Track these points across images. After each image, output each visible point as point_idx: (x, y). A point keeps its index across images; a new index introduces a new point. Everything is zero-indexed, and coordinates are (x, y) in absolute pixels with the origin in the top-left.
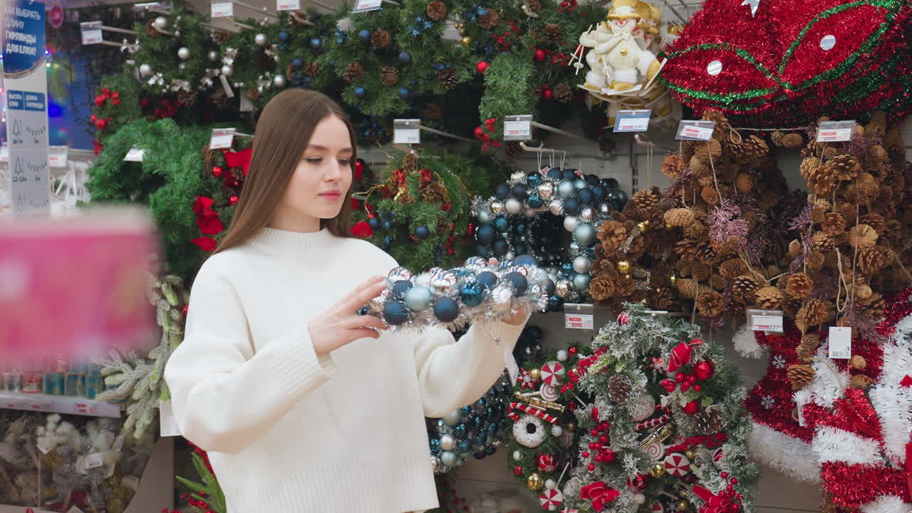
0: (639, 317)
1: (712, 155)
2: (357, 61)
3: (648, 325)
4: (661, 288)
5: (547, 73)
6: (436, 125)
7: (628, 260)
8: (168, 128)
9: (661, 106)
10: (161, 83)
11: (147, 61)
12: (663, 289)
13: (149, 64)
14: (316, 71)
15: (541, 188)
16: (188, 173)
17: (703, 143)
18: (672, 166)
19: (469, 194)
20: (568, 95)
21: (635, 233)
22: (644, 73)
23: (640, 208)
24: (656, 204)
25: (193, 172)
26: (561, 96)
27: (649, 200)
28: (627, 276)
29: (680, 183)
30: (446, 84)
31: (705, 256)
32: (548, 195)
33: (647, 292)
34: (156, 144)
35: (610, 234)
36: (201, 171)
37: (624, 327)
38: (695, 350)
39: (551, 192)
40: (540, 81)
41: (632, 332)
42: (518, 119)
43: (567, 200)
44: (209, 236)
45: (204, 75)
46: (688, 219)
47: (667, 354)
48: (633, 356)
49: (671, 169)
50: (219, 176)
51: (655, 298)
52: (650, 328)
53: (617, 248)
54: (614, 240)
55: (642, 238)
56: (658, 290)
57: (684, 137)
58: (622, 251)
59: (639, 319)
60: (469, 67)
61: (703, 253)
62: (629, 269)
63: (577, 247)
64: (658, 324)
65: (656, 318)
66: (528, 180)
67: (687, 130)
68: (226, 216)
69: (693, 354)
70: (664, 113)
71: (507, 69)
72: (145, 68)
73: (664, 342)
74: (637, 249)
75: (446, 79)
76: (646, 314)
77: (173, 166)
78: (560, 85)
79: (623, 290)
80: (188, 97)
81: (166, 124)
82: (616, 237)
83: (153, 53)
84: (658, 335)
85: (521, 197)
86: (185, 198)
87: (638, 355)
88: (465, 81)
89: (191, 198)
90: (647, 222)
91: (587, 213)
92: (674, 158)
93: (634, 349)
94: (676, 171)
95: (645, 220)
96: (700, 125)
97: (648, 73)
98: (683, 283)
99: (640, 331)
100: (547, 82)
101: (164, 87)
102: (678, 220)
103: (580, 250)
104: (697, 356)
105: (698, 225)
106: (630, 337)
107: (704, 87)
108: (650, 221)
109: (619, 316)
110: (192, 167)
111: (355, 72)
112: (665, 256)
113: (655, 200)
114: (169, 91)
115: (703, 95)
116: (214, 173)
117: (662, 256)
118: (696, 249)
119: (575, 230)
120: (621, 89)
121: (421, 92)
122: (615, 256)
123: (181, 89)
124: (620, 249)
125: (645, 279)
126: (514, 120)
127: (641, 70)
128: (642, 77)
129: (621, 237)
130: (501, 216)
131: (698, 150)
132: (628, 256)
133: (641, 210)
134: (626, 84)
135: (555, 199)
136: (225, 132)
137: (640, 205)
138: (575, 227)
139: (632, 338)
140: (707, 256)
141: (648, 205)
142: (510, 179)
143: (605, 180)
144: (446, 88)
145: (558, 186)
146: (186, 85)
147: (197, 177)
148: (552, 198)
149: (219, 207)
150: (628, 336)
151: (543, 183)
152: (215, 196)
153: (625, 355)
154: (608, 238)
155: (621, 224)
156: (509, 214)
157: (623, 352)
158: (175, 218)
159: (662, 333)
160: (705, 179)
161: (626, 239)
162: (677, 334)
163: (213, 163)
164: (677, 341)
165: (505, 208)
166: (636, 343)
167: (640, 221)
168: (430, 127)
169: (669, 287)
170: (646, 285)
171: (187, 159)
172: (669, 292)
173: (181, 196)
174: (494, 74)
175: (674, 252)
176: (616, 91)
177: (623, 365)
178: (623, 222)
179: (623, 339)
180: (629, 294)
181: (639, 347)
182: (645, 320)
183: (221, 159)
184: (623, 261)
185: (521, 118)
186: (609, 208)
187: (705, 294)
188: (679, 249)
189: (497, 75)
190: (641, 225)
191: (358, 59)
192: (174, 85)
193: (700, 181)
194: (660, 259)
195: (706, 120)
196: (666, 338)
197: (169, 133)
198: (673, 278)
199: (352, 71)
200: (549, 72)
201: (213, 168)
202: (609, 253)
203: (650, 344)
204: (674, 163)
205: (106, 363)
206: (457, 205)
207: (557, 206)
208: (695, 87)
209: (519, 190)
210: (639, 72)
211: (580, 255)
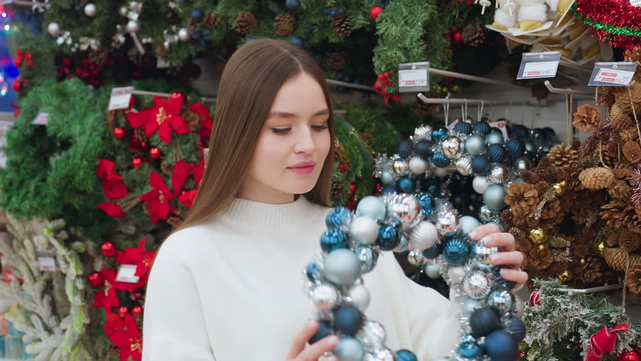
0: (553, 296)
1: (635, 103)
2: (248, 10)
3: (563, 306)
4: (586, 259)
5: (454, 13)
6: (339, 76)
7: (542, 228)
8: (74, 88)
9: (585, 45)
10: (69, 42)
11: (56, 20)
12: (589, 260)
13: (58, 22)
14: (214, 23)
15: (446, 144)
16: (91, 135)
17: (623, 89)
18: (584, 117)
19: (373, 153)
20: (479, 37)
21: (548, 196)
22: (554, 8)
23: (556, 167)
24: (576, 161)
25: (94, 134)
26: (470, 39)
27: (566, 157)
28: (541, 247)
29: (596, 138)
30: (340, 32)
31: (633, 223)
32: (454, 151)
33: (568, 264)
34: (60, 106)
35: (519, 198)
36: (105, 133)
37: (536, 308)
38: (619, 337)
39: (457, 148)
40: (447, 23)
41: (546, 314)
42: (414, 67)
43: (475, 158)
44: (113, 201)
45: (115, 32)
46: (606, 181)
47: (587, 341)
48: (547, 342)
49: (583, 122)
50: (122, 138)
51: (578, 270)
52: (566, 310)
53: (528, 215)
54: (523, 204)
55: (558, 202)
56: (583, 261)
57: (599, 83)
58: (533, 218)
59: (553, 299)
60: (365, 10)
61: (630, 220)
62: (544, 238)
63: (488, 211)
64: (575, 305)
65: (574, 297)
66: (432, 136)
67: (603, 74)
68: (130, 179)
69: (618, 342)
70: (590, 54)
71: (402, 13)
72: (53, 27)
73: (585, 327)
74: (552, 215)
75: (339, 26)
76: (562, 293)
77: (76, 129)
78: (470, 26)
79: (537, 263)
80: (98, 55)
81: (72, 84)
82: (526, 201)
83: (61, 11)
84: (576, 318)
85: (426, 155)
86: (85, 163)
87: (553, 340)
88: (361, 26)
89: (92, 162)
90: (563, 183)
91: (498, 172)
92: (587, 108)
93: (548, 333)
94: (590, 123)
95: (562, 180)
96: (619, 68)
97: (558, 8)
98: (611, 253)
99: (555, 313)
100: (455, 23)
101: (72, 45)
102: (593, 182)
103: (491, 215)
104: (622, 344)
105: (621, 186)
106: (542, 320)
107: (626, 21)
108: (568, 182)
109: (532, 295)
110: (94, 129)
111: (244, 21)
112: (590, 221)
113: (573, 157)
114: (78, 49)
115: (626, 32)
116: (116, 135)
117: (587, 221)
118: (622, 214)
119: (485, 191)
120: (527, 28)
121: (316, 41)
122: (526, 224)
123: (89, 47)
124: (531, 216)
125: (564, 249)
126: (410, 68)
127: (550, 5)
128: (552, 12)
129: (531, 202)
130: (405, 177)
131: (618, 98)
132: (542, 223)
133: (557, 168)
134: (533, 22)
135: (461, 157)
136: (124, 92)
137: (556, 163)
138: (485, 187)
139: (545, 320)
140: (635, 223)
141: (565, 163)
142: (413, 134)
143: (538, 130)
144: (340, 35)
145: (465, 141)
146: (94, 43)
147: (99, 139)
148: (459, 155)
149: (123, 170)
150: (541, 319)
151: (448, 138)
152: (119, 158)
153: (538, 342)
154: (516, 202)
155: (533, 186)
156: (413, 174)
157: (534, 338)
158: (75, 183)
159: (581, 315)
160: (627, 132)
161: (538, 204)
162: (599, 317)
163: (116, 124)
164: (598, 325)
165: (409, 168)
166: (551, 327)
167: (556, 181)
168: (334, 79)
169: (595, 257)
170: (565, 256)
171: (90, 120)
172: (596, 263)
173: (82, 159)
174: (386, 21)
175: (599, 217)
176: (524, 31)
177: (537, 353)
178: (535, 184)
179: (534, 323)
180: (545, 267)
181: (553, 331)
182: (559, 301)
183: (123, 121)
184: (536, 228)
185: (417, 66)
186: (527, 165)
187: (635, 267)
188: (604, 214)
189: (389, 22)
190: (557, 186)
191: (249, 7)
192: (82, 43)
193: (621, 134)
194: (584, 225)
195: (628, 61)
196: (586, 322)
197: (74, 93)
198: (601, 246)
199: (241, 21)
200: (456, 13)
201: (114, 130)
202: (519, 220)
203: (568, 328)
204: (588, 114)
205: (27, 330)
206: (356, 166)
207: (464, 164)
208: (616, 22)
209: (421, 147)
210: (548, 7)
211: (491, 221)
